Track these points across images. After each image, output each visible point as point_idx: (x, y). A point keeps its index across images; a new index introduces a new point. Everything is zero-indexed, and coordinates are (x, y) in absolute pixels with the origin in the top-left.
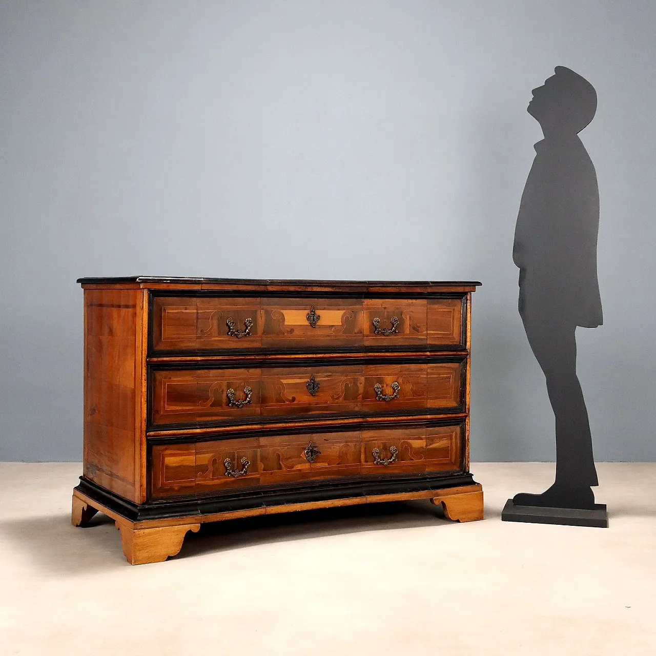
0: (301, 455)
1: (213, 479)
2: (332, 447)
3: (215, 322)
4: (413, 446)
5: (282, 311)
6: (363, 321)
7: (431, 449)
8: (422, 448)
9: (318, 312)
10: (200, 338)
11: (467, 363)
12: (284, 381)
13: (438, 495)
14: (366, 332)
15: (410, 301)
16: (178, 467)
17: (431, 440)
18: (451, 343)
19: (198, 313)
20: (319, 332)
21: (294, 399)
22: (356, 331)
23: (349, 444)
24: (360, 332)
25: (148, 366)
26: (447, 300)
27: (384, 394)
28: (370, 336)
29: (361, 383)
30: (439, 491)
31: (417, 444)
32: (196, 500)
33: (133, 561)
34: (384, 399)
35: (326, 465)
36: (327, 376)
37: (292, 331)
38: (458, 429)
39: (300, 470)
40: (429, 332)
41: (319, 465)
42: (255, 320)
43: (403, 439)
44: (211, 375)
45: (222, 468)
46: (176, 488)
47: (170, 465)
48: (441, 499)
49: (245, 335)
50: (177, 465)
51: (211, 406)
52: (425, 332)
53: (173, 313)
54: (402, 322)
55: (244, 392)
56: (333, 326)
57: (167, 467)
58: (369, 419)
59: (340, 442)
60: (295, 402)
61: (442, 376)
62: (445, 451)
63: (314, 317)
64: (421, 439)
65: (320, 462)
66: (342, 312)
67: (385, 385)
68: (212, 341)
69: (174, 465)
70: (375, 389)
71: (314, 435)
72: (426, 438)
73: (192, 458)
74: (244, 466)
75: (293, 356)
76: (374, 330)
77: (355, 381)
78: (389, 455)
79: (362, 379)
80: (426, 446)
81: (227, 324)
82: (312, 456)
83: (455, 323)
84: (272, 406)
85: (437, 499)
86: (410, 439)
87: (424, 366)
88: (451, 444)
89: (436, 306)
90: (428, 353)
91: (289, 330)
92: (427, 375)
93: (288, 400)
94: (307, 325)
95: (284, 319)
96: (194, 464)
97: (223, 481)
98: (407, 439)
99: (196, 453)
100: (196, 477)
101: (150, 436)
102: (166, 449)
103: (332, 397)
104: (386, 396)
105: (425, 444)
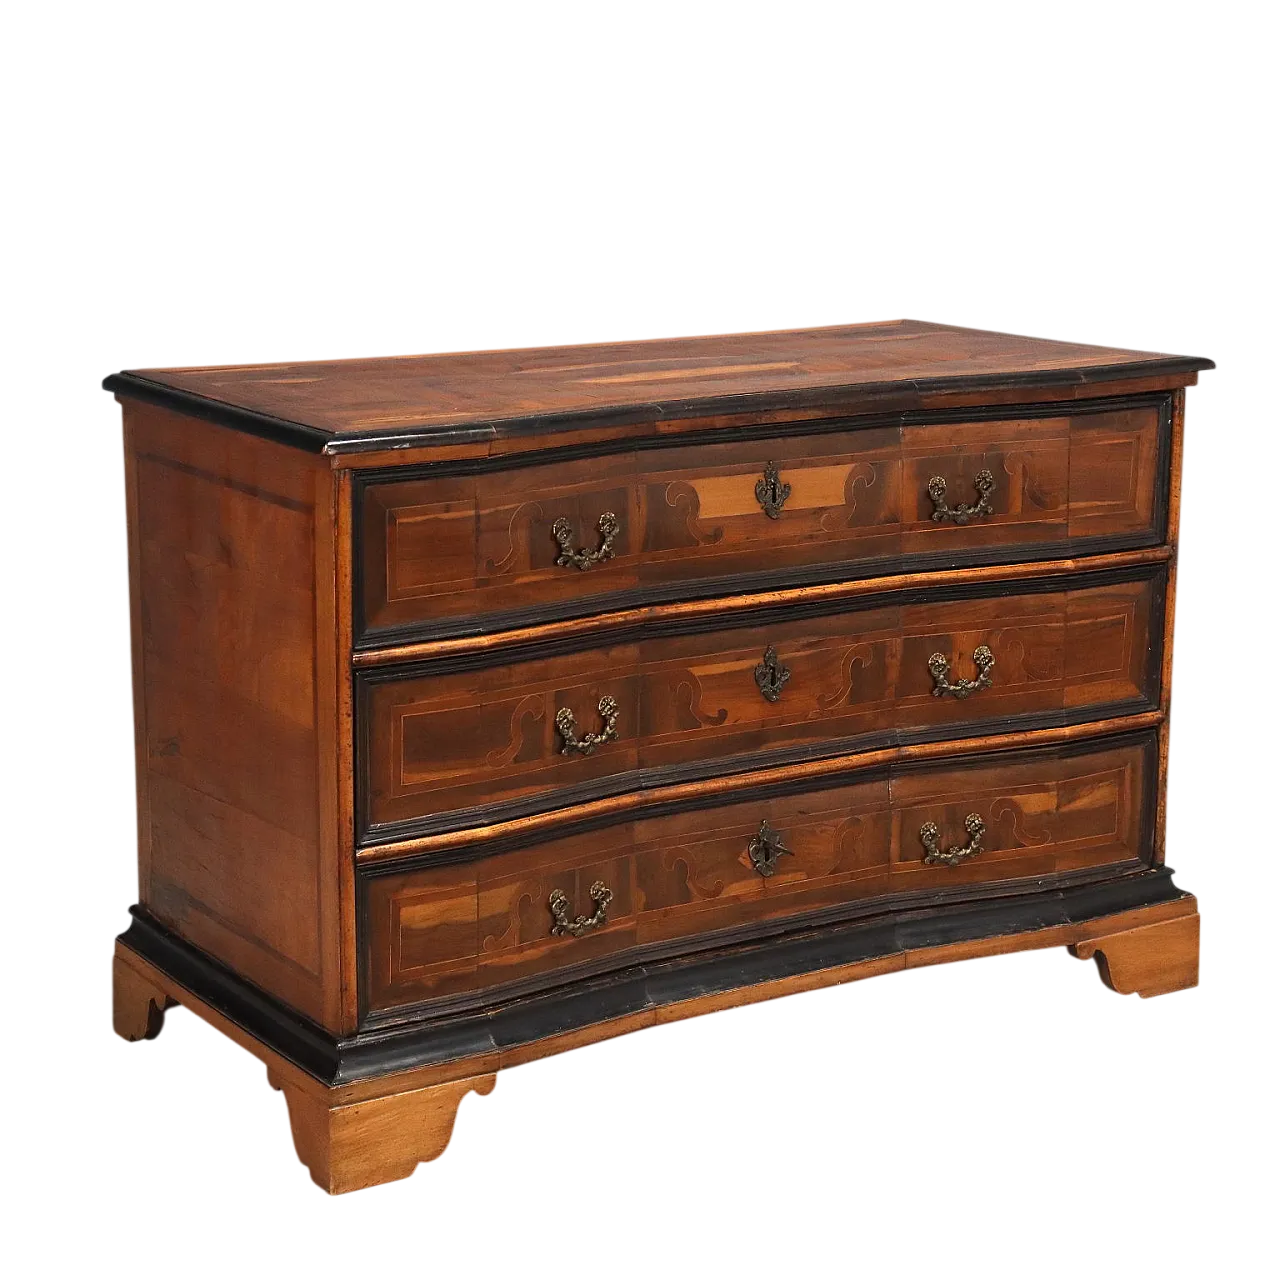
0: (740, 859)
1: (521, 950)
2: (818, 831)
3: (522, 535)
4: (1026, 810)
5: (692, 483)
6: (901, 488)
7: (1071, 814)
8: (1048, 813)
9: (785, 476)
10: (485, 583)
11: (1168, 579)
12: (698, 671)
13: (1086, 935)
14: (909, 517)
15: (1024, 424)
16: (435, 928)
17: (1069, 791)
18: (1128, 531)
19: (478, 517)
20: (786, 530)
21: (723, 715)
22: (882, 515)
23: (860, 817)
24: (894, 519)
25: (354, 676)
26: (1123, 413)
27: (953, 678)
28: (919, 527)
29: (893, 656)
30: (1091, 925)
31: (1034, 803)
32: (479, 1010)
33: (332, 1187)
34: (954, 694)
35: (801, 877)
36: (810, 645)
37: (717, 535)
38: (1137, 753)
39: (737, 898)
40: (1073, 505)
41: (788, 879)
42: (622, 514)
43: (1000, 793)
44: (514, 680)
45: (543, 918)
46: (430, 983)
47: (413, 927)
48: (1094, 944)
49: (599, 560)
50: (431, 923)
51: (516, 760)
52: (1063, 507)
53: (416, 524)
54: (1003, 482)
55: (599, 713)
56: (823, 509)
57: (409, 933)
58: (913, 750)
59: (839, 815)
60: (726, 724)
61: (1103, 619)
62: (1103, 815)
63: (774, 489)
64: (1046, 790)
65: (788, 873)
66: (848, 468)
67: (956, 658)
68: (518, 586)
69: (424, 925)
70: (929, 671)
71: (772, 802)
72: (1059, 788)
73: (470, 901)
74: (597, 904)
75: (722, 603)
76: (932, 511)
77: (880, 651)
78: (964, 837)
79: (897, 644)
80: (1058, 807)
81: (554, 537)
82: (767, 860)
83: (1141, 472)
84: (668, 739)
85: (1085, 946)
86: (1015, 791)
87: (1057, 598)
88: (1121, 795)
89: (1093, 433)
90: (1069, 564)
91: (710, 532)
92: (1067, 619)
93: (709, 720)
94: (758, 514)
95: (697, 505)
96: (472, 918)
97: (544, 949)
98: (1008, 792)
99: (479, 889)
100: (479, 949)
101: (363, 859)
102: (403, 886)
103: (820, 699)
104: (956, 685)
105: (1054, 802)
